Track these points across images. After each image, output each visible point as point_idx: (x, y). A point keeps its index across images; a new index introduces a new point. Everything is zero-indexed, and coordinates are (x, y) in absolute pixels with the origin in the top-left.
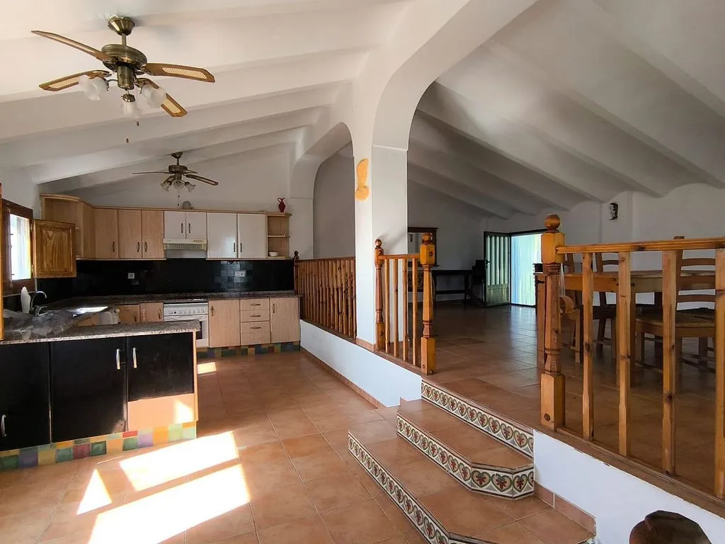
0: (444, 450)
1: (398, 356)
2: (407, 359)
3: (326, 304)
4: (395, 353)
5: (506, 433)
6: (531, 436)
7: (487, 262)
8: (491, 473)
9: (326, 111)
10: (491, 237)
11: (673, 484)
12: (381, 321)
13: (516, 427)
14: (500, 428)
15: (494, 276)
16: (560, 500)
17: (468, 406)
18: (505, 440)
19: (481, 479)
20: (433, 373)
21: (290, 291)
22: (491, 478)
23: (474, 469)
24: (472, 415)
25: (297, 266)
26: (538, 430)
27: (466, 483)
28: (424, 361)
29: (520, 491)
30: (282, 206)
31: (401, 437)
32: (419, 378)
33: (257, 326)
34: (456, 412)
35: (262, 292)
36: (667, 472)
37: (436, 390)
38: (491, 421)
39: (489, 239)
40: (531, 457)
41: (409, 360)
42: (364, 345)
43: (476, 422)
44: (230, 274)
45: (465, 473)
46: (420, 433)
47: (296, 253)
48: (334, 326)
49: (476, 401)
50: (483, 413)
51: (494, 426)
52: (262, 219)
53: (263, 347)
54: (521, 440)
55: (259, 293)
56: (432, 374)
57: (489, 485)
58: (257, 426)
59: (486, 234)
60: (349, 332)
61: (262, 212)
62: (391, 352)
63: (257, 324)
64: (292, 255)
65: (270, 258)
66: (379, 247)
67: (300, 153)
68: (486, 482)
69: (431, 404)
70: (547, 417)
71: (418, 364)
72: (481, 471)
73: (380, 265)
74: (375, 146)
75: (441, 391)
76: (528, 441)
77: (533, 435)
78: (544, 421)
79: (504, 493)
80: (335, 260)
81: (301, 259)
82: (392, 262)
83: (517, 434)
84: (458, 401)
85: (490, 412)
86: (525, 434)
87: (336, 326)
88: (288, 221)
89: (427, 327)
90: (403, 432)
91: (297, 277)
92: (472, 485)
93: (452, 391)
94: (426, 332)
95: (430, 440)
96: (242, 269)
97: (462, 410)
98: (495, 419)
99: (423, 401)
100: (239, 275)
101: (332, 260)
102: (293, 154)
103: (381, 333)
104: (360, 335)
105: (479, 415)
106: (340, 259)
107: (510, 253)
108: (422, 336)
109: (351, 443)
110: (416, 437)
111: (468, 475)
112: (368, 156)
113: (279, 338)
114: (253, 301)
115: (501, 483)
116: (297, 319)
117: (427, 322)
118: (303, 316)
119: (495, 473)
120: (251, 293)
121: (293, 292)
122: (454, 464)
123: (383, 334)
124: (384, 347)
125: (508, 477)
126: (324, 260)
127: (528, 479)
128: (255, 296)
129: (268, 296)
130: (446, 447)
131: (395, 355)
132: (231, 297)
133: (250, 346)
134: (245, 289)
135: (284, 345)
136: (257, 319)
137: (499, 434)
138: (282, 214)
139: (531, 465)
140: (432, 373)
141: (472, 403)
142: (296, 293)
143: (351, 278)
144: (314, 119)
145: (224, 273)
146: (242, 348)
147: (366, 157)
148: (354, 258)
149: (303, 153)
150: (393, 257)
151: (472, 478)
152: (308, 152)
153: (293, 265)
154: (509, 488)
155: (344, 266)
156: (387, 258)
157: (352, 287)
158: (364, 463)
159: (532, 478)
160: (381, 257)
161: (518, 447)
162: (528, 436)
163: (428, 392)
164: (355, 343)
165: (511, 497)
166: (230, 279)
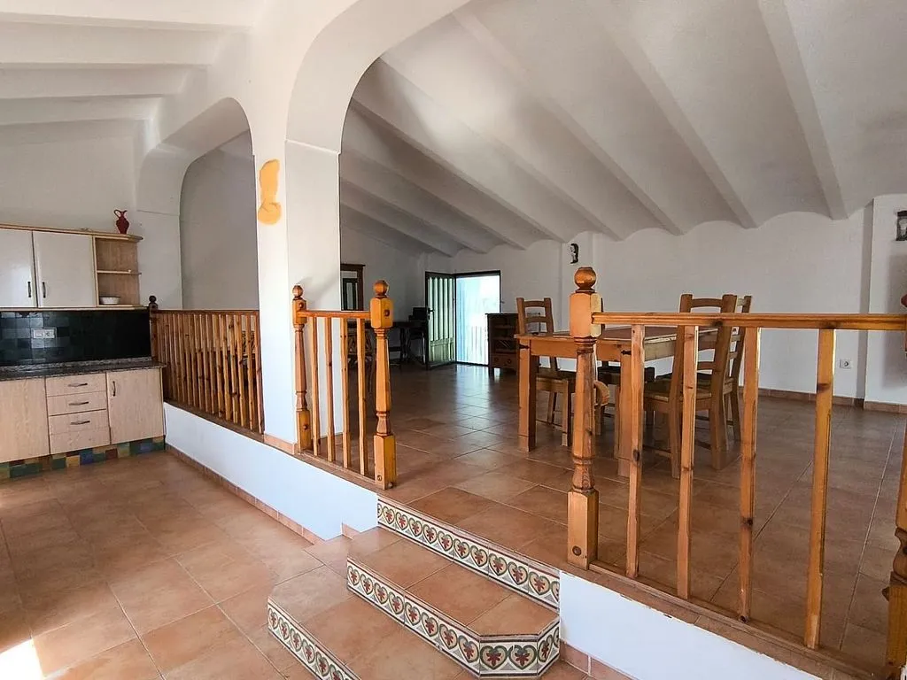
0: (431, 616)
1: (334, 460)
2: (350, 465)
3: (209, 379)
4: (330, 455)
5: (517, 575)
6: (555, 580)
7: (430, 311)
8: (508, 646)
9: (200, 74)
10: (433, 279)
11: (751, 633)
12: (305, 408)
13: (533, 568)
14: (508, 568)
15: (437, 327)
16: (597, 665)
17: (454, 537)
18: (515, 585)
19: (494, 657)
20: (394, 485)
21: (143, 359)
22: (508, 654)
23: (483, 645)
24: (462, 549)
25: (155, 321)
26: (566, 571)
27: (471, 665)
28: (379, 469)
29: (545, 661)
30: (123, 224)
31: (357, 595)
32: (374, 496)
33: (81, 420)
34: (436, 545)
35: (91, 362)
36: (743, 618)
37: (403, 513)
38: (493, 558)
39: (431, 280)
40: (556, 608)
41: (353, 466)
42: (278, 446)
43: (469, 560)
44: (22, 333)
45: (469, 652)
46: (389, 590)
47: (152, 299)
48: (223, 413)
49: (467, 530)
50: (480, 547)
51: (498, 566)
52: (87, 243)
53: (95, 452)
54: (539, 585)
55: (86, 363)
56: (392, 487)
57: (505, 663)
58: (89, 616)
59: (428, 275)
60: (251, 424)
61: (84, 231)
62: (322, 454)
63: (81, 417)
64: (145, 303)
65: (102, 308)
66: (298, 297)
67: (153, 139)
68: (502, 660)
69: (395, 534)
70: (577, 551)
71: (369, 474)
72: (494, 645)
73: (301, 325)
74: (289, 141)
75: (411, 516)
76: (550, 587)
77: (558, 578)
78: (571, 556)
79: (527, 671)
80: (223, 313)
81: (160, 308)
82: (321, 321)
83: (534, 576)
84: (438, 530)
85: (490, 546)
86: (546, 576)
87: (227, 414)
88: (136, 248)
89: (382, 421)
90: (360, 588)
91: (155, 336)
92: (481, 668)
93: (426, 513)
94: (381, 427)
95: (407, 601)
96: (46, 326)
97: (445, 542)
98: (499, 555)
99: (381, 529)
100: (42, 336)
101: (216, 313)
102: (140, 140)
103: (306, 427)
104: (270, 429)
105: (474, 550)
106: (231, 313)
107: (455, 299)
108: (376, 433)
109: (274, 619)
110: (381, 594)
111: (475, 653)
112: (280, 156)
113: (125, 435)
114: (73, 379)
115: (522, 657)
116: (158, 404)
117: (382, 413)
118: (168, 397)
119: (514, 644)
120: (69, 365)
121: (150, 359)
122: (449, 638)
123: (308, 427)
124: (311, 446)
125: (530, 646)
126: (204, 312)
127: (553, 641)
128: (76, 371)
129: (102, 369)
130: (436, 612)
131: (330, 459)
132: (25, 375)
133: (69, 454)
134: (56, 358)
135: (135, 446)
136: (82, 408)
137: (506, 577)
138: (123, 237)
139: (556, 620)
140: (392, 485)
141: (463, 534)
142: (155, 362)
143: (252, 340)
144: (179, 86)
145: (9, 334)
146: (54, 458)
147: (275, 158)
148: (256, 313)
149: (160, 141)
150: (323, 313)
151: (482, 658)
152: (169, 140)
153: (148, 318)
154: (533, 661)
155: (239, 324)
156: (312, 316)
157: (253, 355)
158: (301, 654)
159: (558, 636)
160: (302, 314)
161: (536, 595)
162: (552, 579)
163: (389, 516)
164: (263, 442)
165: (535, 674)
166: (25, 344)
